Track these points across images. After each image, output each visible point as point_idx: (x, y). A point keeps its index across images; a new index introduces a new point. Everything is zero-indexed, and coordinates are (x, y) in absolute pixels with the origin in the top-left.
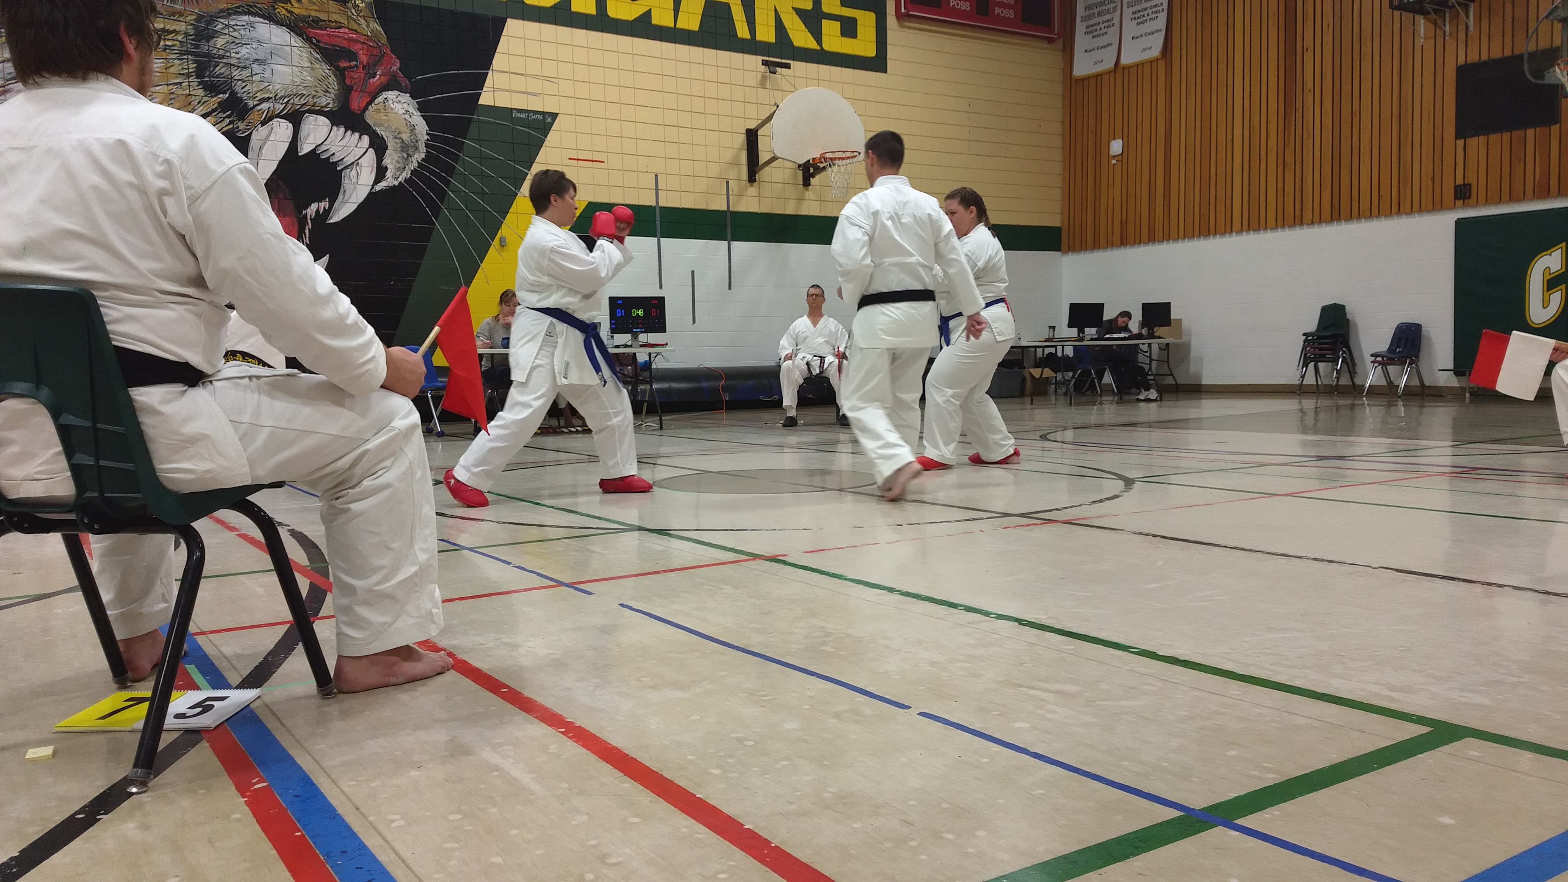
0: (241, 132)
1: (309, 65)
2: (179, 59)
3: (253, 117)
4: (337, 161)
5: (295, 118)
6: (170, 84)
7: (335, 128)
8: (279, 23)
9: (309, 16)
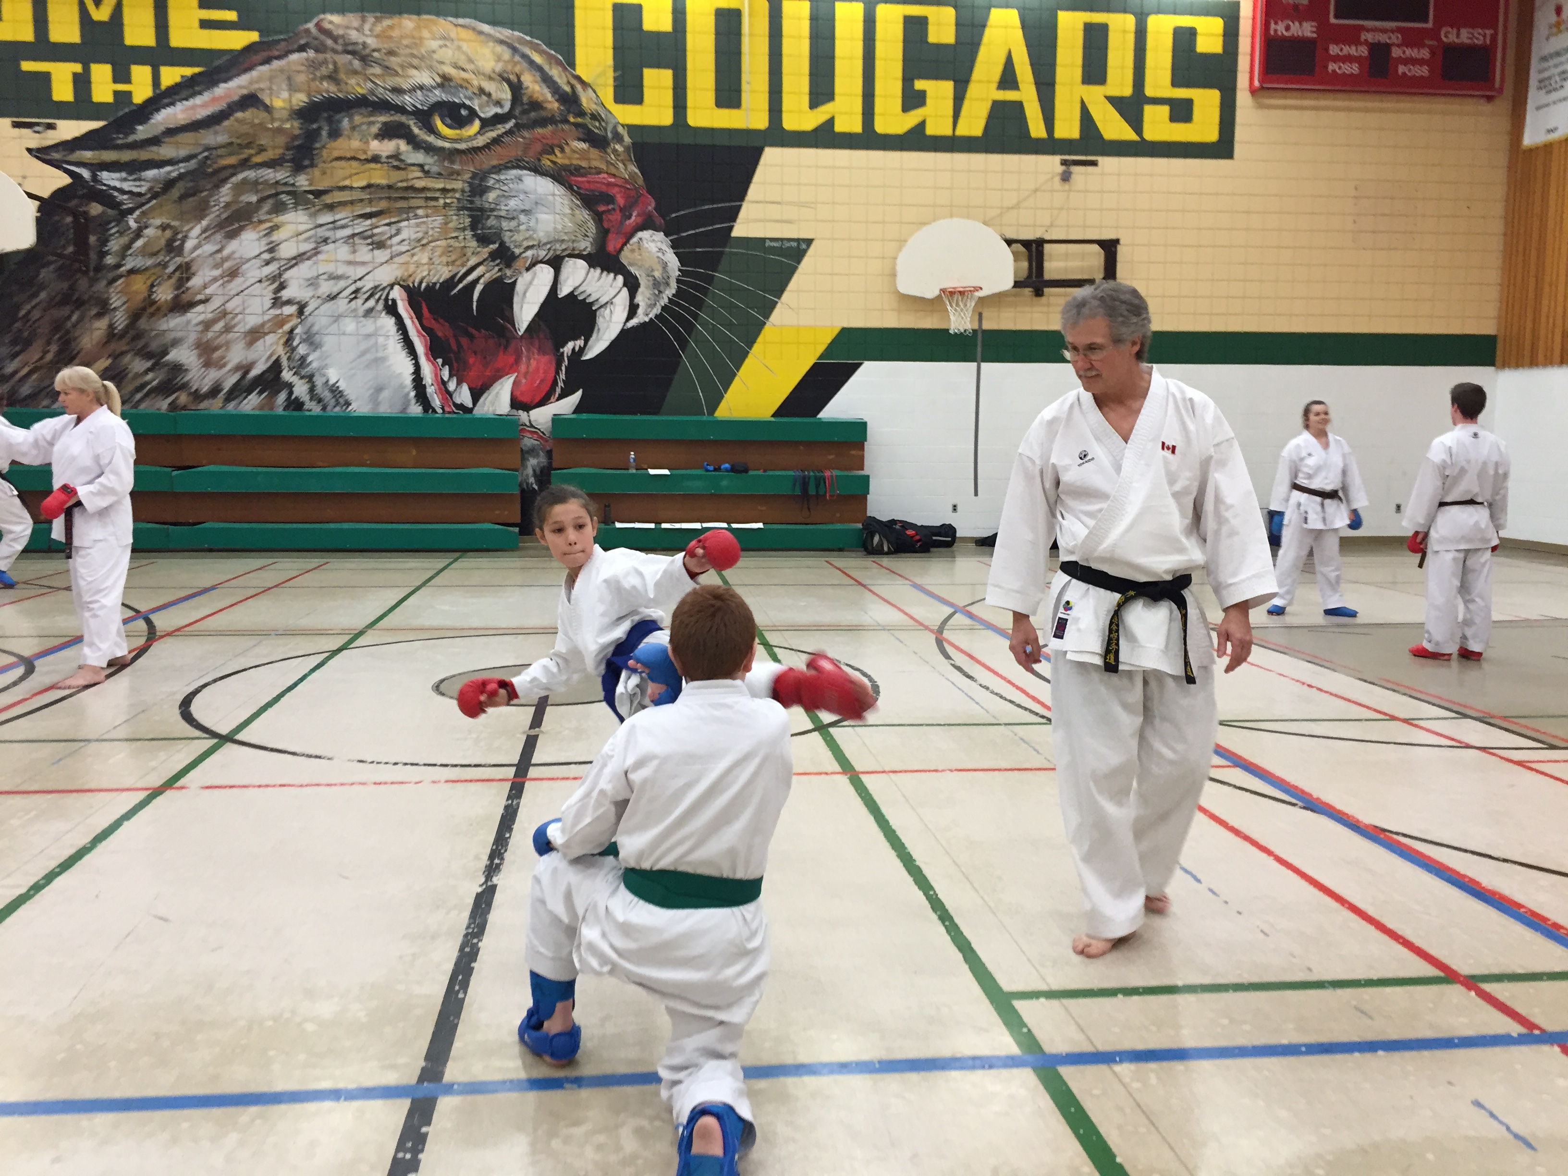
0: (508, 279)
1: (570, 212)
2: (456, 215)
4: (593, 302)
6: (449, 238)
8: (544, 174)
9: (571, 165)
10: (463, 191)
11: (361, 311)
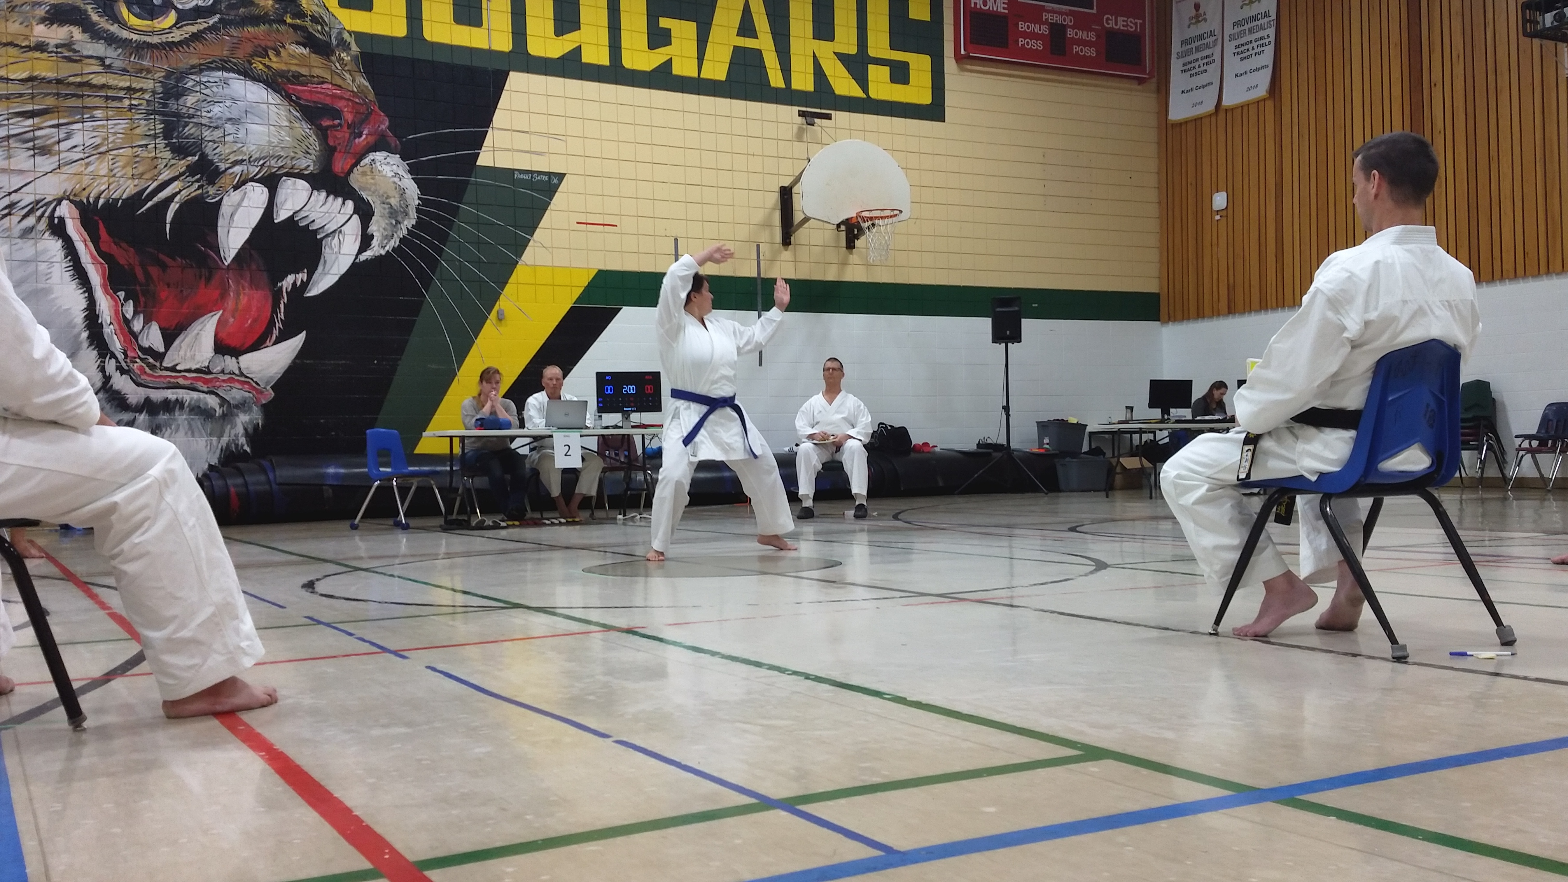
0: (210, 198)
1: (287, 124)
2: (145, 120)
3: (224, 181)
4: (318, 229)
5: (271, 182)
6: (135, 147)
7: (315, 193)
8: (255, 79)
9: (289, 71)
10: (154, 93)
11: (17, 230)
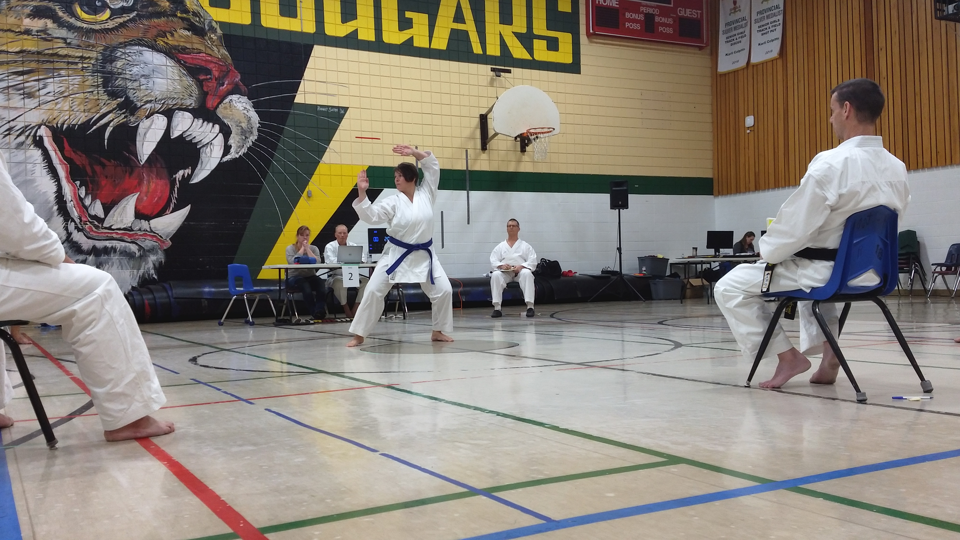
0: (132, 123)
1: (178, 78)
2: (92, 76)
3: (140, 113)
4: (197, 142)
5: (169, 113)
6: (86, 92)
7: (196, 120)
8: (159, 51)
9: (179, 46)
10: (97, 59)
11: (14, 144)
